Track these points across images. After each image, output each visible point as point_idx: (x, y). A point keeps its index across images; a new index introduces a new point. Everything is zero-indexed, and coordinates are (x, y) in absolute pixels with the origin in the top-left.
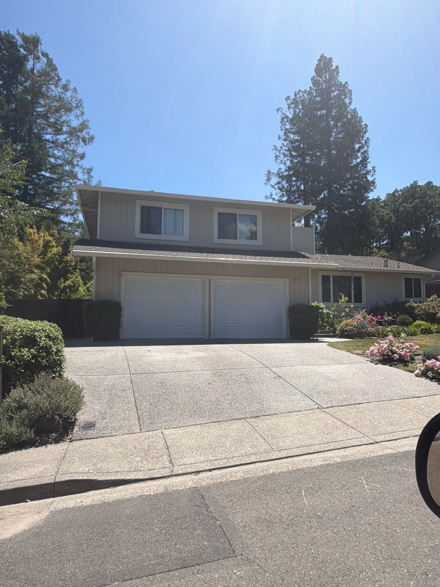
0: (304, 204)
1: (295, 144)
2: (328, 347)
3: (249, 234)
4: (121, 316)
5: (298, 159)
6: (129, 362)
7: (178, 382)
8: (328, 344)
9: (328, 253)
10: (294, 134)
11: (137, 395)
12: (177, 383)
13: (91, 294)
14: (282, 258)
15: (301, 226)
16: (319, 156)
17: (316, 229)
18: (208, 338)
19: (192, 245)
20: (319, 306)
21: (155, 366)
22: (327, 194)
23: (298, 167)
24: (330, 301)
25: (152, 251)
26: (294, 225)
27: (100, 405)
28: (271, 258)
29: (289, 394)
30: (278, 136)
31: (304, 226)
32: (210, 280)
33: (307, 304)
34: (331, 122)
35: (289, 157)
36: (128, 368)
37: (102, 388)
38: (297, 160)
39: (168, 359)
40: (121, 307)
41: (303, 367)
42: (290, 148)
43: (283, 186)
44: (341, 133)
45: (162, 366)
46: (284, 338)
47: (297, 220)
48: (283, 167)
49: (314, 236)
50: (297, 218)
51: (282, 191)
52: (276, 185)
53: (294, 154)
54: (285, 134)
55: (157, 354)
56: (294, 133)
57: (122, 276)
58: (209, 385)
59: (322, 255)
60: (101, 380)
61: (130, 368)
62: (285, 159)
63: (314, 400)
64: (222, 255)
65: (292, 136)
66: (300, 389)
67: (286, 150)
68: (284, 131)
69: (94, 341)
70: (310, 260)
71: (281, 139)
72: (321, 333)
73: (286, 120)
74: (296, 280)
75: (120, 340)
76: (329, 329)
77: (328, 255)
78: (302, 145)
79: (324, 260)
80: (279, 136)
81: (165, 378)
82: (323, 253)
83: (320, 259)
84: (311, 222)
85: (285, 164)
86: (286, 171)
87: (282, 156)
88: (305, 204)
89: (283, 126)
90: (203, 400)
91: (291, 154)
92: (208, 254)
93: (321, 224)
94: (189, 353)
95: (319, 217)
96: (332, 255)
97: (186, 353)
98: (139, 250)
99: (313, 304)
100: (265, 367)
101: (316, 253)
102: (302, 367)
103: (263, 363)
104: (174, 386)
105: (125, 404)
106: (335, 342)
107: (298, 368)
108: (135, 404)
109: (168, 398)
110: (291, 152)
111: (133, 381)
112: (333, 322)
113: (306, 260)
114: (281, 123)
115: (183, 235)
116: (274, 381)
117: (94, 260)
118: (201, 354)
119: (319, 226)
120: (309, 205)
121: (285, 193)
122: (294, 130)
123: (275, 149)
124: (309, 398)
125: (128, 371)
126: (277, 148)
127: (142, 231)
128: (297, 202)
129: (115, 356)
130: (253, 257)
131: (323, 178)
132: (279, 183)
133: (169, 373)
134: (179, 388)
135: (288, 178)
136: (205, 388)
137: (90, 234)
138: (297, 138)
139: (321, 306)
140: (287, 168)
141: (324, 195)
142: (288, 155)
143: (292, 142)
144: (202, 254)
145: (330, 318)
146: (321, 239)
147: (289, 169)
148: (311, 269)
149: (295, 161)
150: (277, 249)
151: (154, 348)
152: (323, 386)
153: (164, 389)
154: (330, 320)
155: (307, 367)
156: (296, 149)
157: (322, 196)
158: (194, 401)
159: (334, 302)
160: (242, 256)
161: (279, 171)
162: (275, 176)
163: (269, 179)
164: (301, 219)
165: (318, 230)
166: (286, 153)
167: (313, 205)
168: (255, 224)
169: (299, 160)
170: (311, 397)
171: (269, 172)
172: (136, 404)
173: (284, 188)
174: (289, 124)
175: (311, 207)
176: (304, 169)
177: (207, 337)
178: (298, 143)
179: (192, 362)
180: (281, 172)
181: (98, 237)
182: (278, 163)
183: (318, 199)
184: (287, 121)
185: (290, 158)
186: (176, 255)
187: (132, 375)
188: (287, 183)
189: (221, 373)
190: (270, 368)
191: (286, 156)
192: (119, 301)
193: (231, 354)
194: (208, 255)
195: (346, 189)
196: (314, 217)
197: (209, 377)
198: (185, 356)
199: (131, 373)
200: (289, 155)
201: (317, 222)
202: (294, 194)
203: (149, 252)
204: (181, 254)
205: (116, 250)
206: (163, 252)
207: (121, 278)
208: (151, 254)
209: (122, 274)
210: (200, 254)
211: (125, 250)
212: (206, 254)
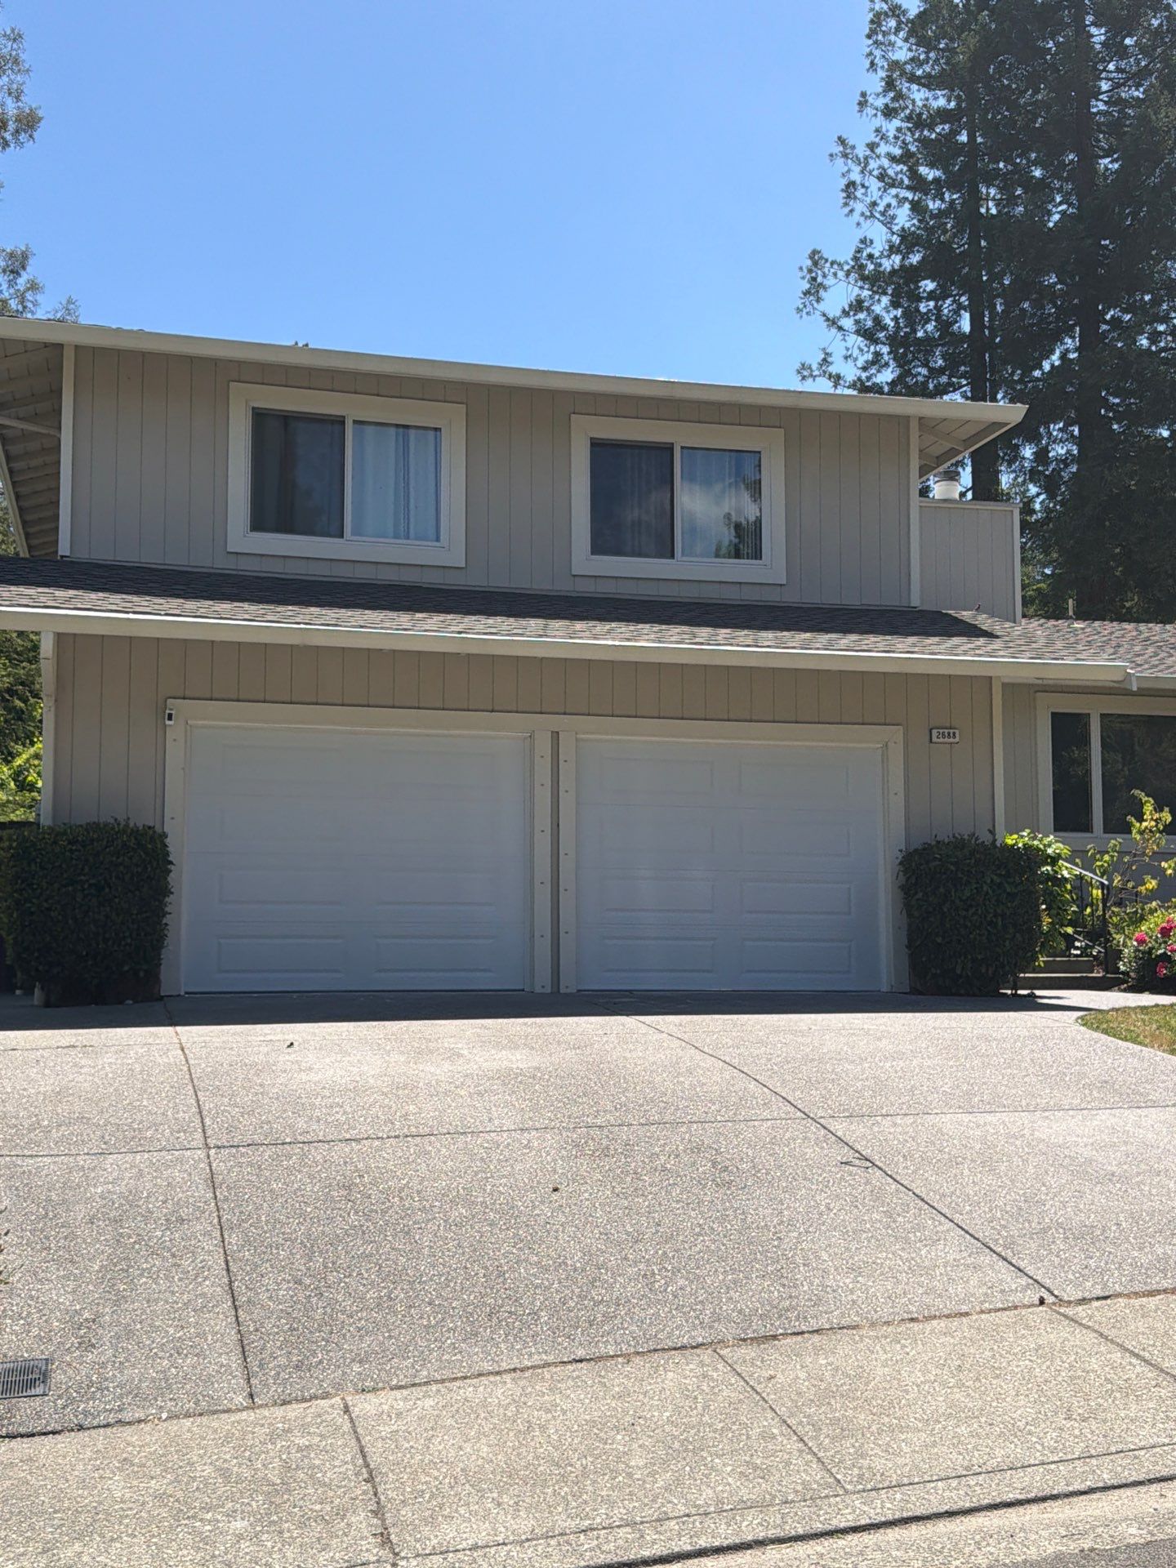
0: (973, 399)
1: (932, 129)
2: (1083, 1029)
3: (728, 536)
4: (166, 892)
5: (947, 196)
6: (199, 1093)
7: (416, 1181)
8: (1082, 1018)
9: (1081, 616)
10: (928, 86)
11: (233, 1239)
12: (415, 1183)
13: (33, 799)
14: (872, 638)
15: (957, 496)
16: (1042, 180)
17: (1027, 509)
18: (548, 990)
19: (476, 580)
20: (1038, 849)
21: (317, 1113)
22: (1076, 350)
23: (945, 232)
24: (1087, 828)
25: (306, 610)
26: (924, 492)
27: (72, 1285)
28: (824, 638)
29: (907, 1241)
30: (858, 98)
31: (969, 495)
32: (556, 735)
33: (986, 838)
34: (1093, 30)
35: (908, 188)
36: (197, 1121)
37: (80, 1212)
38: (942, 200)
39: (372, 1081)
40: (168, 854)
41: (970, 1117)
42: (913, 149)
43: (877, 320)
44: (1137, 78)
45: (345, 1113)
46: (884, 989)
47: (941, 469)
48: (880, 238)
49: (1018, 541)
50: (940, 460)
51: (876, 341)
52: (845, 313)
53: (929, 173)
54: (890, 84)
55: (327, 1060)
56: (928, 82)
57: (170, 717)
58: (555, 1196)
59: (1052, 622)
60: (76, 1177)
61: (208, 1121)
62: (887, 199)
63: (1022, 1265)
64: (608, 626)
65: (918, 95)
66: (957, 1218)
67: (893, 159)
68: (882, 74)
69: (47, 1005)
70: (997, 644)
71: (869, 111)
72: (1049, 967)
73: (892, 23)
74: (935, 732)
75: (162, 998)
76: (1084, 950)
77: (1078, 625)
78: (964, 132)
79: (1059, 645)
80: (863, 95)
81: (361, 1166)
82: (1058, 614)
83: (1042, 641)
84: (1005, 480)
85: (888, 221)
86: (893, 249)
87: (874, 185)
88: (978, 395)
89: (878, 53)
90: (526, 1260)
91: (914, 174)
92: (550, 622)
93: (1050, 486)
94: (465, 1052)
95: (1041, 456)
96: (1097, 624)
97: (454, 1055)
98: (246, 605)
99: (1009, 841)
100: (799, 1114)
101: (1024, 616)
102: (966, 1118)
103: (790, 1098)
104: (401, 1198)
105: (180, 1280)
106: (1113, 1009)
107: (949, 1122)
108: (226, 1280)
109: (371, 1255)
110: (917, 164)
111: (219, 1179)
112: (1104, 922)
113: (979, 647)
114: (869, 37)
115: (438, 539)
116: (842, 1177)
117: (47, 647)
118: (519, 1060)
119: (1042, 497)
120: (994, 399)
121: (885, 349)
122: (928, 68)
123: (845, 156)
124: (999, 1255)
125: (199, 1135)
126: (853, 147)
127: (259, 523)
128: (941, 391)
129: (138, 1067)
130: (746, 632)
131: (1060, 282)
132: (858, 305)
133: (377, 1143)
134: (423, 1210)
135: (902, 285)
136: (534, 1207)
137: (27, 536)
138: (942, 102)
139: (1050, 851)
140: (896, 239)
141: (1063, 357)
142: (902, 181)
143: (918, 122)
144: (523, 622)
145: (1092, 905)
146: (1046, 553)
147: (908, 241)
148: (1004, 685)
149: (934, 205)
150: (852, 599)
151: (314, 1034)
152: (1064, 1204)
153: (356, 1213)
154: (1089, 910)
155: (989, 1118)
156: (938, 151)
157: (1055, 358)
158: (486, 1268)
159: (1105, 832)
160: (696, 630)
161: (859, 251)
162: (841, 274)
163: (815, 290)
164: (957, 464)
165: (1033, 512)
166: (891, 172)
167: (1012, 401)
168: (755, 489)
169: (952, 202)
170: (1009, 1254)
171: (816, 258)
172: (231, 1282)
173: (884, 328)
174: (906, 40)
175: (1007, 411)
176: (974, 240)
177: (542, 983)
178: (947, 127)
179: (479, 1094)
180: (870, 256)
181: (64, 549)
182: (856, 216)
183: (1037, 373)
184: (898, 30)
185: (910, 195)
186: (408, 625)
187: (212, 1152)
188: (895, 304)
189: (605, 1142)
190: (822, 1121)
191: (893, 186)
192: (158, 829)
193: (652, 1059)
194: (546, 626)
195: (1161, 328)
196: (1014, 457)
197: (555, 1160)
198: (447, 1066)
199: (212, 1142)
200: (906, 181)
201: (1033, 475)
202: (930, 353)
203: (290, 613)
204: (429, 621)
205: (146, 604)
206: (350, 613)
207: (165, 726)
208: (298, 620)
209: (171, 709)
210: (512, 620)
211: (186, 606)
212: (540, 622)
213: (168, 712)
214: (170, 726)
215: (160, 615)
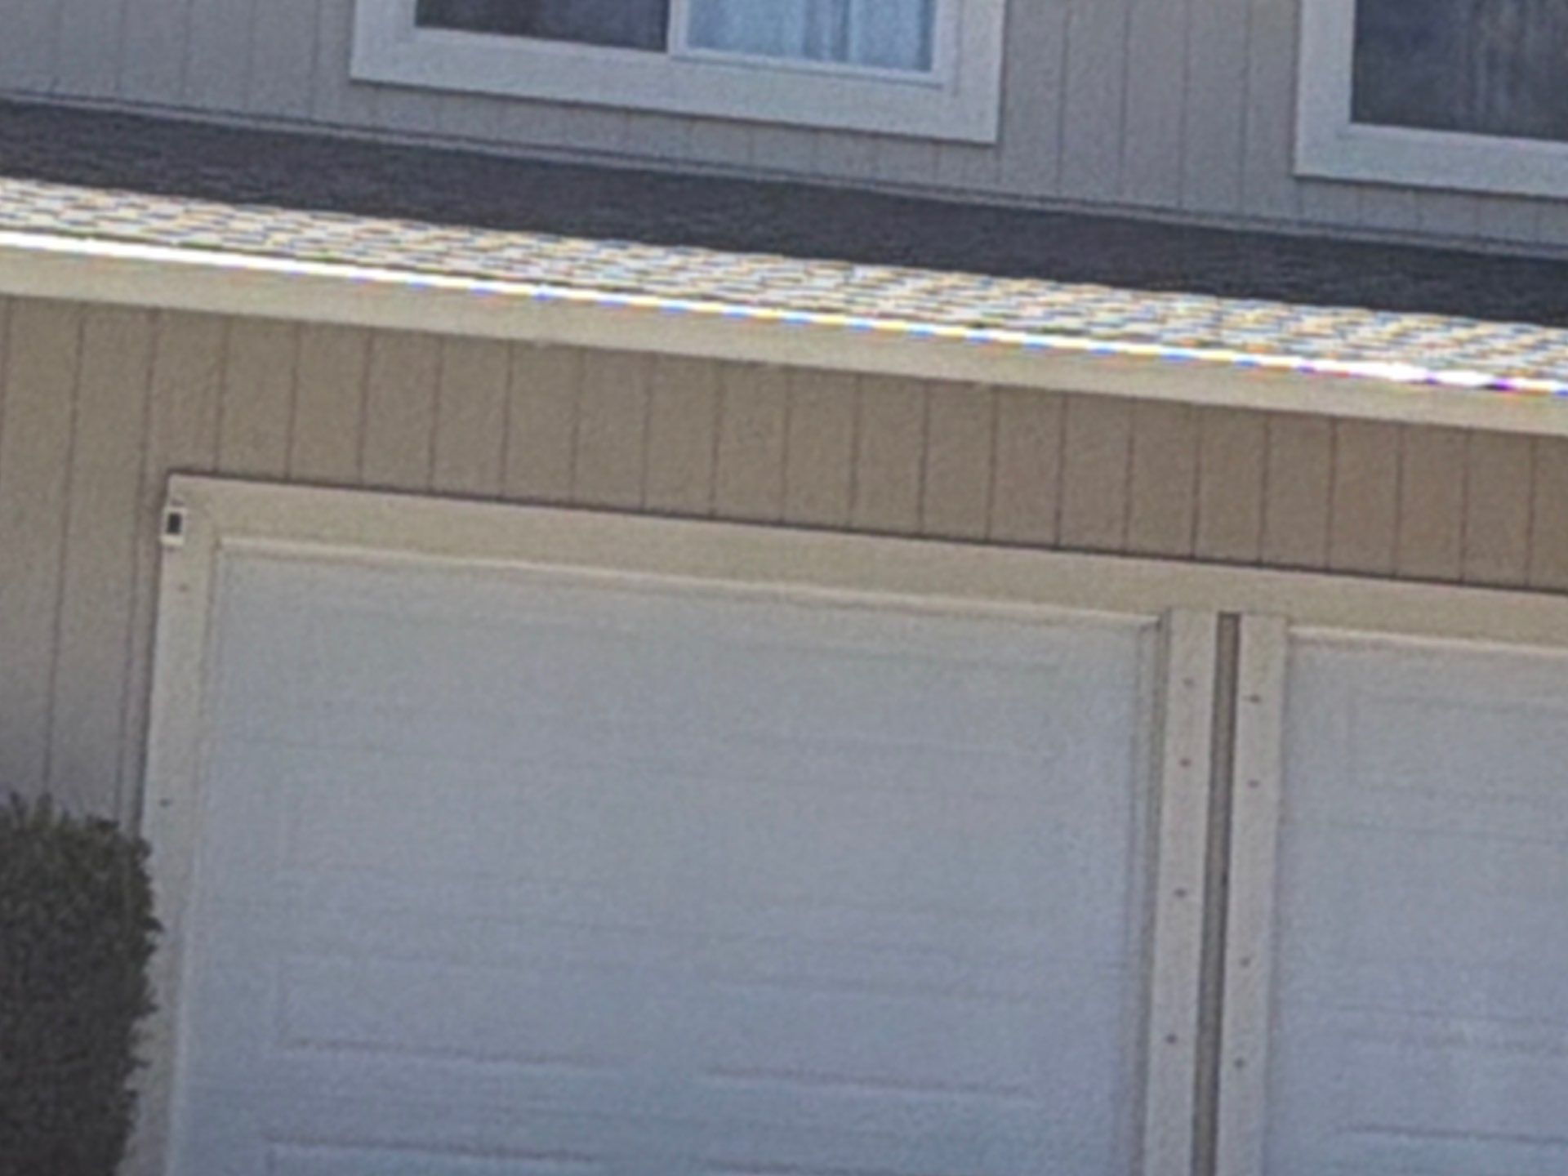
4: (137, 1003)
25: (549, 247)
32: (1229, 623)
40: (145, 899)
57: (174, 524)
64: (1393, 325)
92: (1229, 304)
98: (394, 227)
144: (1156, 304)
186: (836, 299)
194: (1218, 318)
203: (514, 253)
204: (895, 290)
205: (131, 213)
206: (675, 260)
207: (159, 548)
208: (535, 272)
209: (176, 503)
210: (1124, 295)
211: (236, 225)
212: (1204, 305)
213: (169, 510)
214: (172, 549)
215: (168, 245)
